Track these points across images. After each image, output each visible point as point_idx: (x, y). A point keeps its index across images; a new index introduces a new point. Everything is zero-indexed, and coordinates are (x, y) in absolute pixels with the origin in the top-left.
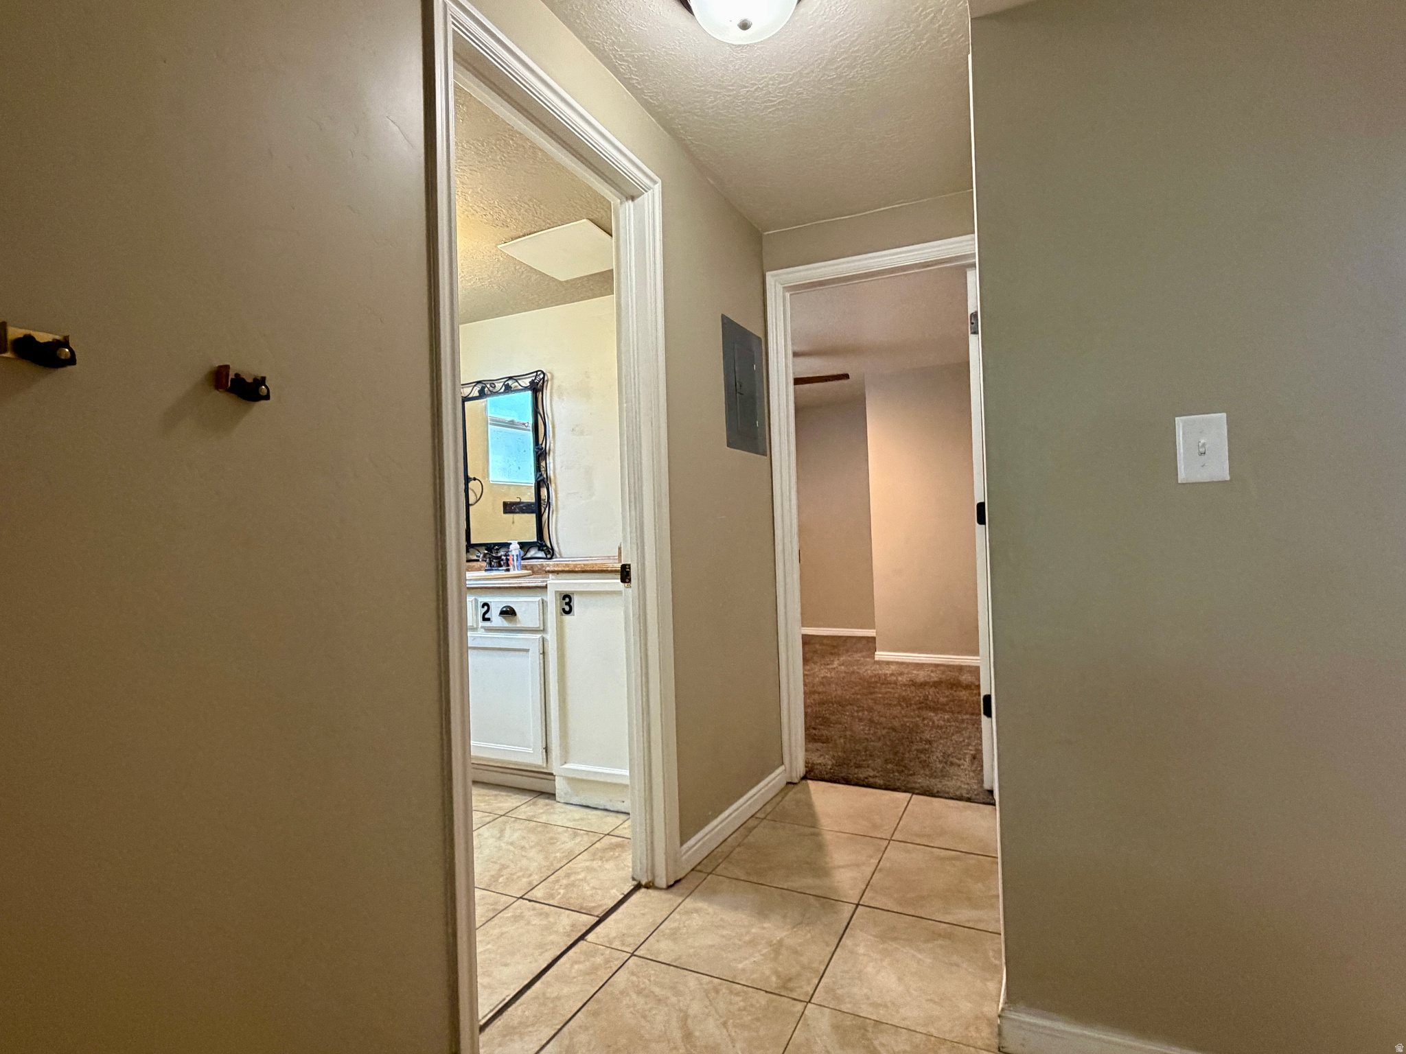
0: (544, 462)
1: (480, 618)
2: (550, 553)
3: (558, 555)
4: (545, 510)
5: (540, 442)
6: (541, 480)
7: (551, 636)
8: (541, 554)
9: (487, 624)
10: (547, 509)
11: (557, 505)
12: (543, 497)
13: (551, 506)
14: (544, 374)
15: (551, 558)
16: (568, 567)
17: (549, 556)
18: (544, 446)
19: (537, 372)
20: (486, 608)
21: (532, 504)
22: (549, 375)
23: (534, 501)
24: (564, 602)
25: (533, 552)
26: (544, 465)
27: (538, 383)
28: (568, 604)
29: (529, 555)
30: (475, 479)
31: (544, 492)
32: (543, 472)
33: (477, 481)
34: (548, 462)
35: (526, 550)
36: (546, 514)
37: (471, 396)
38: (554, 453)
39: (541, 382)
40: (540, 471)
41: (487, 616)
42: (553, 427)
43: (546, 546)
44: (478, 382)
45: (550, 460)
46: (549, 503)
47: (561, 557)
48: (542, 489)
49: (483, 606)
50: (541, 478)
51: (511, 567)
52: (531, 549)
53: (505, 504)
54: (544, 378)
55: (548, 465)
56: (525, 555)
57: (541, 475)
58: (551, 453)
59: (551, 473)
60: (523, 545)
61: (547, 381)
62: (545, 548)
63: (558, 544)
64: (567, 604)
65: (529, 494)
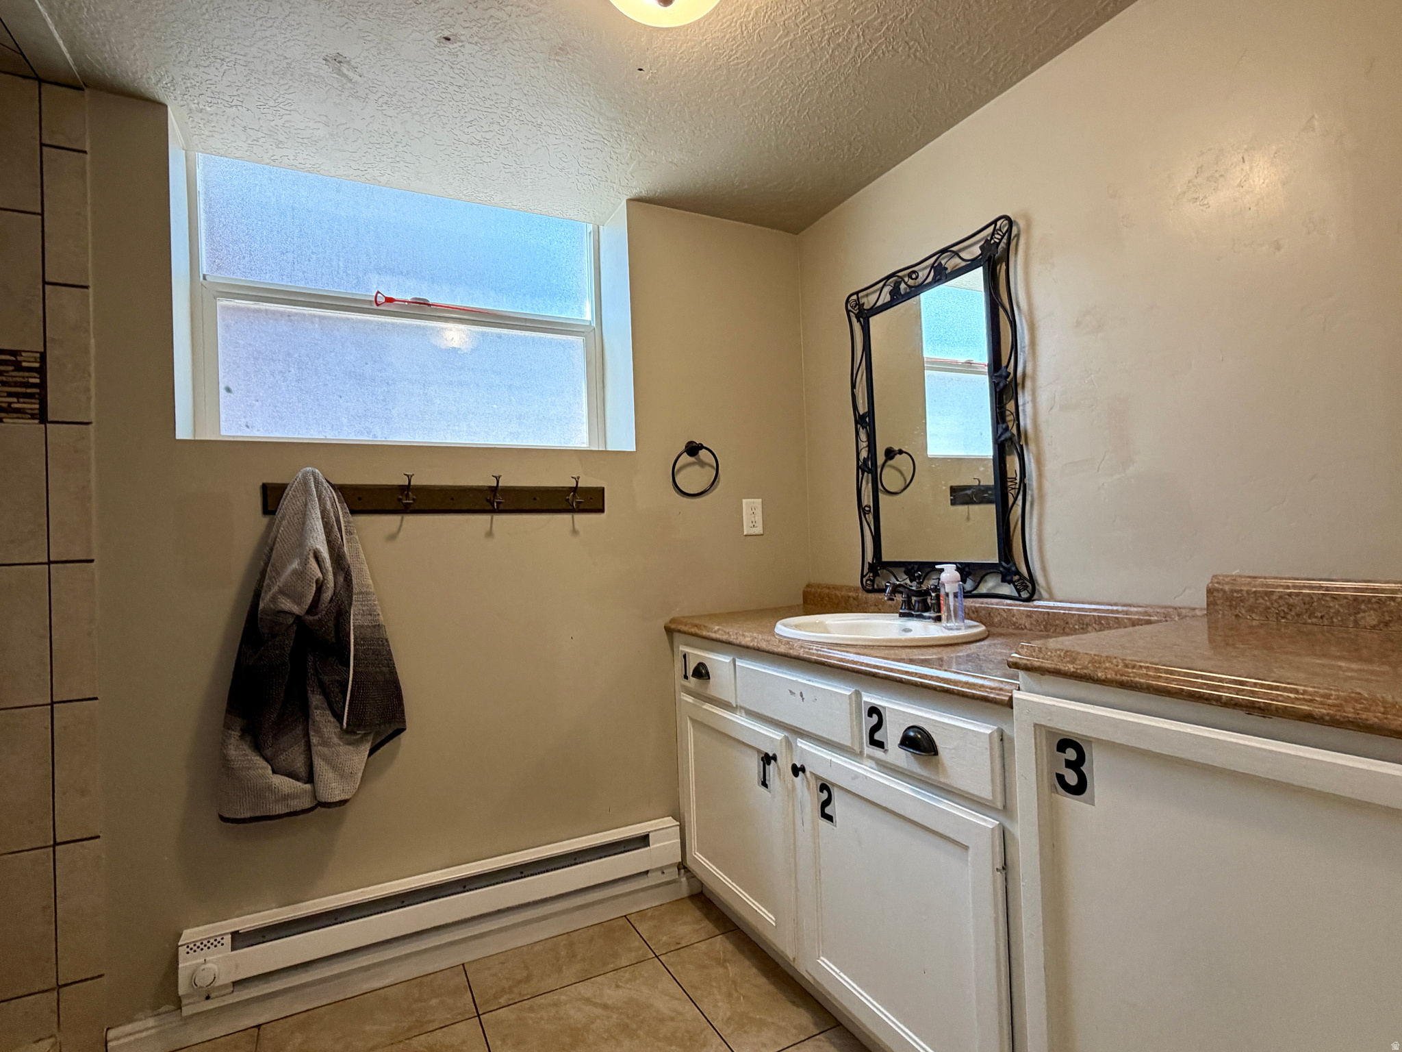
0: (1012, 402)
1: (866, 739)
2: (1028, 587)
3: (1045, 594)
4: (1016, 499)
5: (1004, 363)
6: (1006, 440)
7: (1025, 831)
8: (1007, 589)
9: (878, 753)
10: (1020, 497)
11: (1040, 487)
12: (1010, 474)
13: (1029, 492)
14: (1011, 223)
15: (1029, 599)
16: (1073, 661)
17: (1025, 595)
18: (1011, 369)
19: (995, 222)
20: (875, 718)
21: (987, 488)
22: (1022, 223)
23: (991, 482)
24: (1063, 756)
25: (991, 584)
26: (1013, 410)
27: (999, 244)
28: (1076, 765)
29: (983, 589)
30: (901, 452)
31: (1013, 463)
32: (1010, 425)
33: (904, 454)
34: (1020, 402)
35: (979, 579)
36: (1017, 510)
37: (879, 304)
38: (1034, 380)
39: (1004, 240)
40: (1004, 421)
41: (877, 736)
42: (1032, 328)
43: (1018, 573)
44: (888, 278)
45: (1024, 398)
46: (1023, 487)
47: (1052, 598)
48: (1008, 459)
49: (870, 715)
50: (1007, 435)
51: (944, 615)
52: (988, 578)
53: (954, 490)
54: (1010, 230)
55: (1020, 409)
56: (975, 588)
57: (1007, 429)
58: (1028, 384)
59: (1026, 421)
60: (965, 570)
61: (1018, 236)
62: (1016, 578)
63: (1044, 569)
64: (1069, 764)
65: (982, 469)
